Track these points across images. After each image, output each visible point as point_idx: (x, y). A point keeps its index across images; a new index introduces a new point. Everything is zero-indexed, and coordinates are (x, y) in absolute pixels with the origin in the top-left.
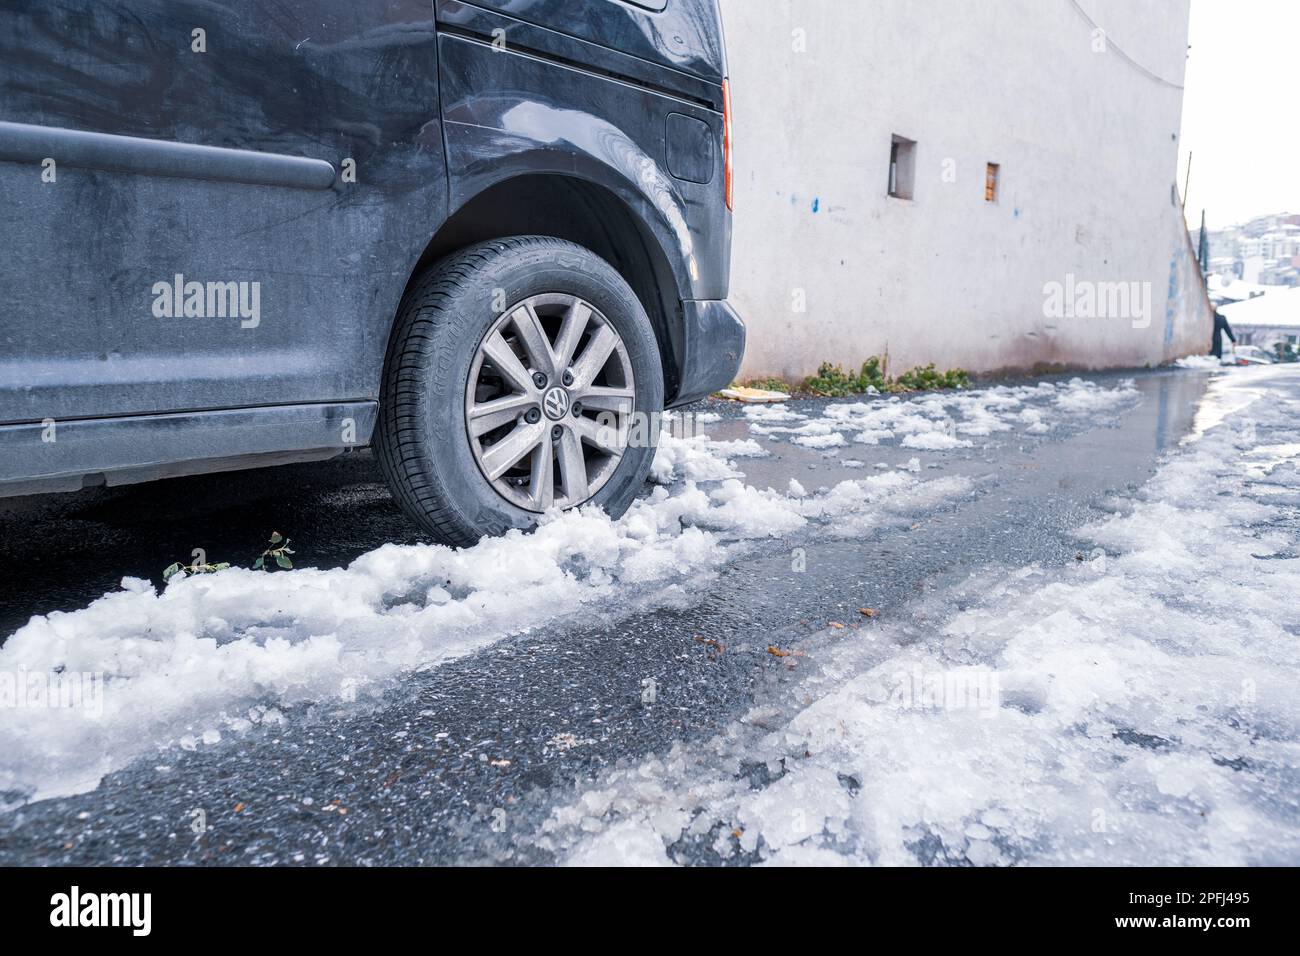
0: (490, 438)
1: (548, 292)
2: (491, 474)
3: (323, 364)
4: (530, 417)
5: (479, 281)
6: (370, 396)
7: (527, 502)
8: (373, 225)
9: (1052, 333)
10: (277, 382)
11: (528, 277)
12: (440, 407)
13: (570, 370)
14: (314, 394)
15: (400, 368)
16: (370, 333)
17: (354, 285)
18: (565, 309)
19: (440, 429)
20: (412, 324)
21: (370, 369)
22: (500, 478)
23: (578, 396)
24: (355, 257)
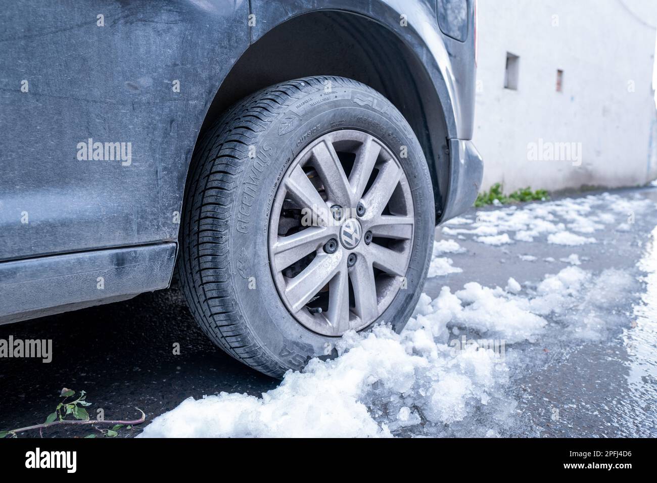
0: (292, 271)
1: (345, 129)
2: (294, 307)
3: (110, 204)
4: (328, 248)
5: (282, 115)
6: (167, 237)
7: (326, 328)
8: (167, 46)
9: (590, 168)
10: (49, 228)
11: (327, 114)
12: (243, 245)
13: (363, 201)
14: (100, 239)
15: (202, 205)
16: (165, 169)
17: (145, 114)
18: (358, 145)
19: (244, 267)
20: (214, 160)
21: (167, 209)
22: (302, 309)
23: (370, 225)
24: (145, 81)
